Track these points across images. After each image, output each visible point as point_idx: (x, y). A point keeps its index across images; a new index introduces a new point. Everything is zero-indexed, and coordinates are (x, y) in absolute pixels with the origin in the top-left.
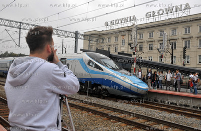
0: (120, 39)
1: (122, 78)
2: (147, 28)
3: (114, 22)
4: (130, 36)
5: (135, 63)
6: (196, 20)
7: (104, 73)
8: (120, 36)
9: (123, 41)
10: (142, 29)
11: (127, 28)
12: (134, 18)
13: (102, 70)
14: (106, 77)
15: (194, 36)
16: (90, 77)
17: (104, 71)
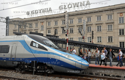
0: (40, 25)
1: (66, 57)
2: (60, 17)
3: (34, 12)
4: (47, 23)
5: (67, 43)
6: (95, 12)
7: (49, 53)
8: (39, 22)
9: (42, 26)
10: (57, 17)
11: (45, 17)
12: (50, 10)
13: (47, 50)
14: (51, 56)
15: (94, 24)
16: (34, 57)
17: (49, 51)
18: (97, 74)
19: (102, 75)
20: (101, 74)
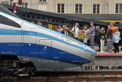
18: (88, 68)
19: (97, 67)
20: (94, 67)
